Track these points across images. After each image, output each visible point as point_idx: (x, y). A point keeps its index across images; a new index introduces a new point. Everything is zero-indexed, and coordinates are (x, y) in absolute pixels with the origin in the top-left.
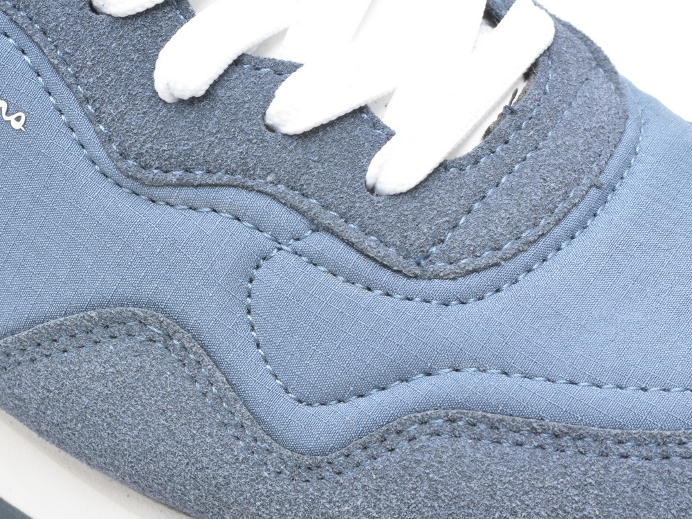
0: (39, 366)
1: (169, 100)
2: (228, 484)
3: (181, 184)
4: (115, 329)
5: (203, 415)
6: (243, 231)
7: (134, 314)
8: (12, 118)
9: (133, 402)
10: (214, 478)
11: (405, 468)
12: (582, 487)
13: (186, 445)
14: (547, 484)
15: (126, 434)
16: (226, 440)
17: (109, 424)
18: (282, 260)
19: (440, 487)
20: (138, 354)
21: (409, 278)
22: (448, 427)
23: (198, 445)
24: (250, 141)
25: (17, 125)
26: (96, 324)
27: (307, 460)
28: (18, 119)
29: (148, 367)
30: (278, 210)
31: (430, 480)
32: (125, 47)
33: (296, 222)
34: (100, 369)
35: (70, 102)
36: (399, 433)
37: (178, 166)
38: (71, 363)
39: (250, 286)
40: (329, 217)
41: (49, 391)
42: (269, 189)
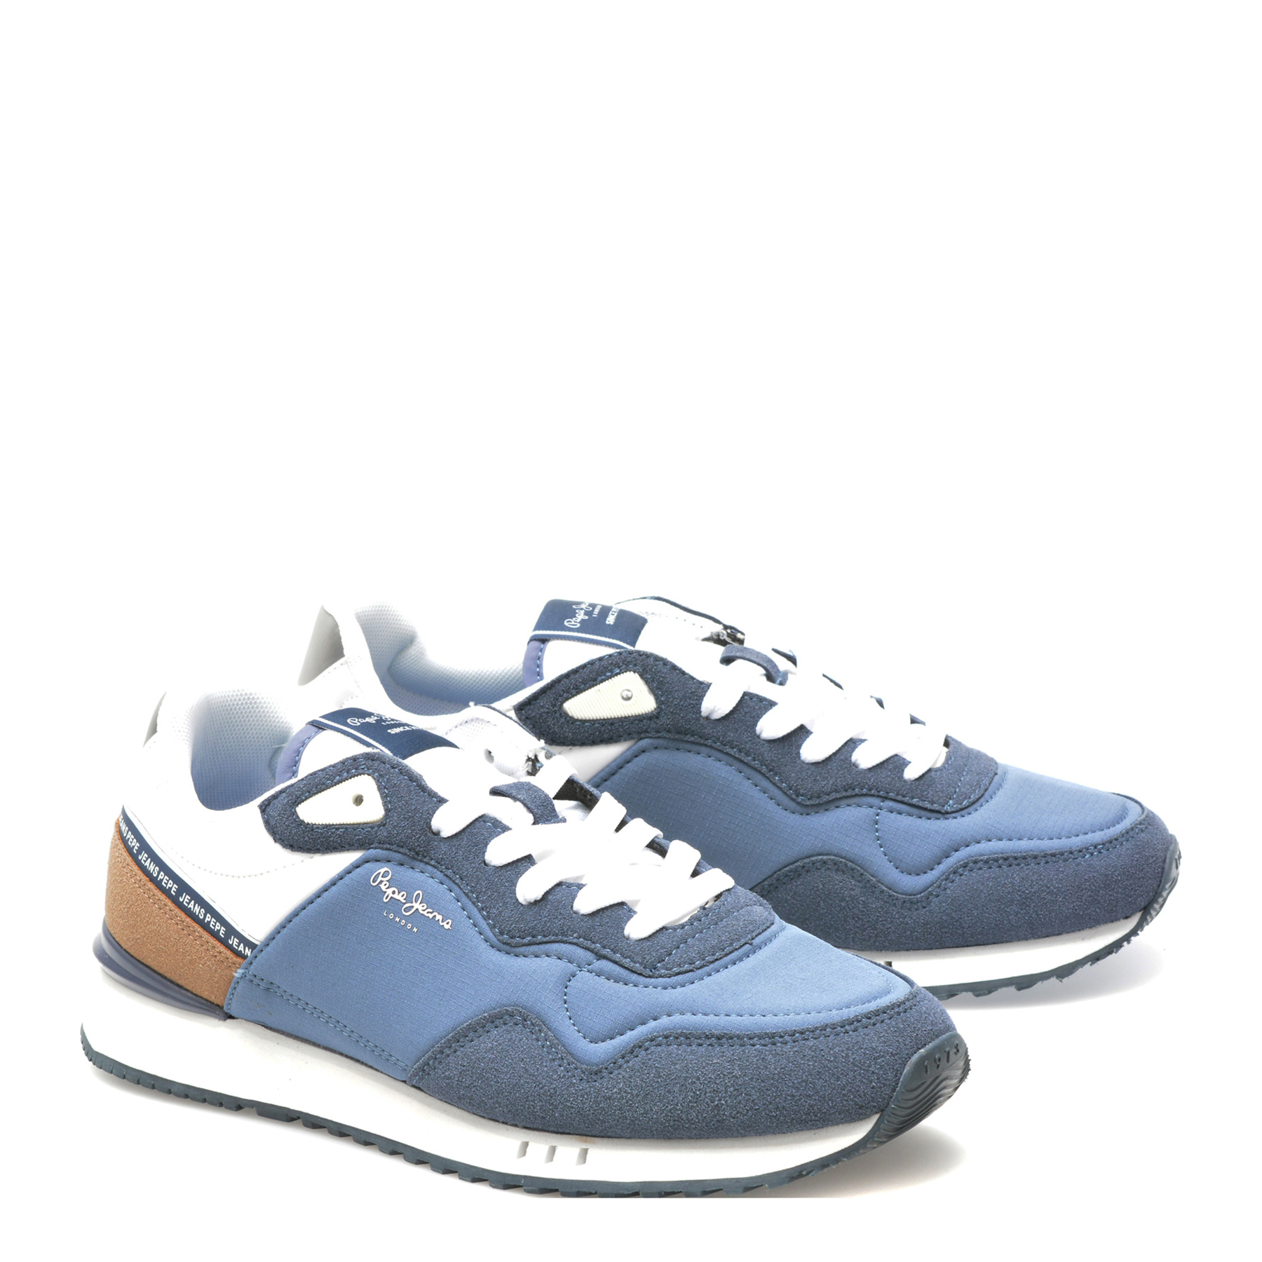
0: (458, 1053)
1: (524, 903)
2: (556, 1092)
3: (530, 944)
4: (497, 1022)
5: (543, 1056)
6: (562, 964)
7: (507, 1010)
8: (444, 924)
9: (507, 1059)
10: (549, 1091)
11: (644, 1063)
12: (731, 1061)
13: (534, 1076)
14: (715, 1061)
15: (503, 1079)
16: (554, 1068)
17: (495, 1076)
18: (583, 975)
19: (661, 1070)
20: (509, 1032)
21: (646, 977)
22: (665, 1041)
23: (540, 1074)
24: (565, 918)
25: (447, 927)
26: (488, 1021)
27: (595, 1068)
28: (448, 923)
29: (514, 1038)
30: (580, 951)
31: (656, 1067)
32: (502, 880)
33: (590, 956)
34: (490, 1045)
35: (475, 911)
36: (640, 1047)
37: (528, 935)
38: (475, 1046)
39: (565, 997)
40: (607, 952)
41: (464, 1066)
42: (575, 941)
